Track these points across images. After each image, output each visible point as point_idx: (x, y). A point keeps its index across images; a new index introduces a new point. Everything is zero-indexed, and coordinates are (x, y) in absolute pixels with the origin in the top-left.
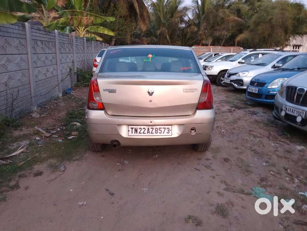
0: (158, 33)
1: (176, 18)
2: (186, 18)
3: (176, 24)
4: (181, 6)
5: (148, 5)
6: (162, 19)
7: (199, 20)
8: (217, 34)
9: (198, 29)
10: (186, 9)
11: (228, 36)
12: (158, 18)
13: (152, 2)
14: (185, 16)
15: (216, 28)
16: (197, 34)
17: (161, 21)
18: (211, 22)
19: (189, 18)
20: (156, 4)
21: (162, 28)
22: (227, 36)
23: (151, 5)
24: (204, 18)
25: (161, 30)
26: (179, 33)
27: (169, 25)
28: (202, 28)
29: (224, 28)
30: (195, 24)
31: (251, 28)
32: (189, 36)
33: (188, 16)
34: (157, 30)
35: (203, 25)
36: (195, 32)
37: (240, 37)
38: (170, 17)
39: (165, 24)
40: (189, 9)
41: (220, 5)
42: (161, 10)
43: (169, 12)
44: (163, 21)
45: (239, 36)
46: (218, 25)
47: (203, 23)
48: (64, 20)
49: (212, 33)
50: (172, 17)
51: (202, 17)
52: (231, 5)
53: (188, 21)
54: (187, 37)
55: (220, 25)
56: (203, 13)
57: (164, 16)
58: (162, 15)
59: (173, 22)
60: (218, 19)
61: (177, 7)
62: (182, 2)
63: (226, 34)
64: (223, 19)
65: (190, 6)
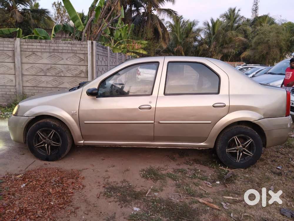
0: (175, 50)
1: (190, 38)
2: (199, 38)
3: (191, 43)
4: (195, 28)
5: (167, 26)
6: (179, 39)
7: (210, 39)
8: (225, 51)
9: (210, 47)
10: (199, 30)
11: (235, 53)
12: (176, 38)
13: (170, 23)
14: (198, 36)
15: (224, 46)
16: (208, 51)
17: (178, 41)
18: (221, 41)
19: (202, 38)
20: (173, 26)
21: (179, 46)
22: (233, 53)
23: (169, 26)
24: (214, 38)
25: (178, 48)
26: (193, 50)
27: (184, 43)
28: (212, 46)
29: (231, 46)
30: (206, 43)
31: (253, 47)
32: (201, 53)
33: (201, 36)
34: (174, 47)
35: (214, 43)
36: (207, 50)
37: (244, 55)
38: (185, 37)
39: (181, 43)
40: (202, 30)
41: (229, 26)
42: (178, 31)
43: (185, 33)
44: (179, 40)
45: (243, 53)
46: (226, 43)
47: (213, 42)
48: (124, 46)
49: (221, 50)
50: (187, 37)
51: (213, 37)
52: (239, 26)
53: (201, 40)
54: (200, 53)
55: (228, 44)
56: (214, 33)
57: (180, 36)
58: (179, 35)
59: (187, 41)
60: (227, 39)
61: (191, 28)
62: (196, 25)
63: (233, 52)
64: (231, 38)
65: (203, 28)
